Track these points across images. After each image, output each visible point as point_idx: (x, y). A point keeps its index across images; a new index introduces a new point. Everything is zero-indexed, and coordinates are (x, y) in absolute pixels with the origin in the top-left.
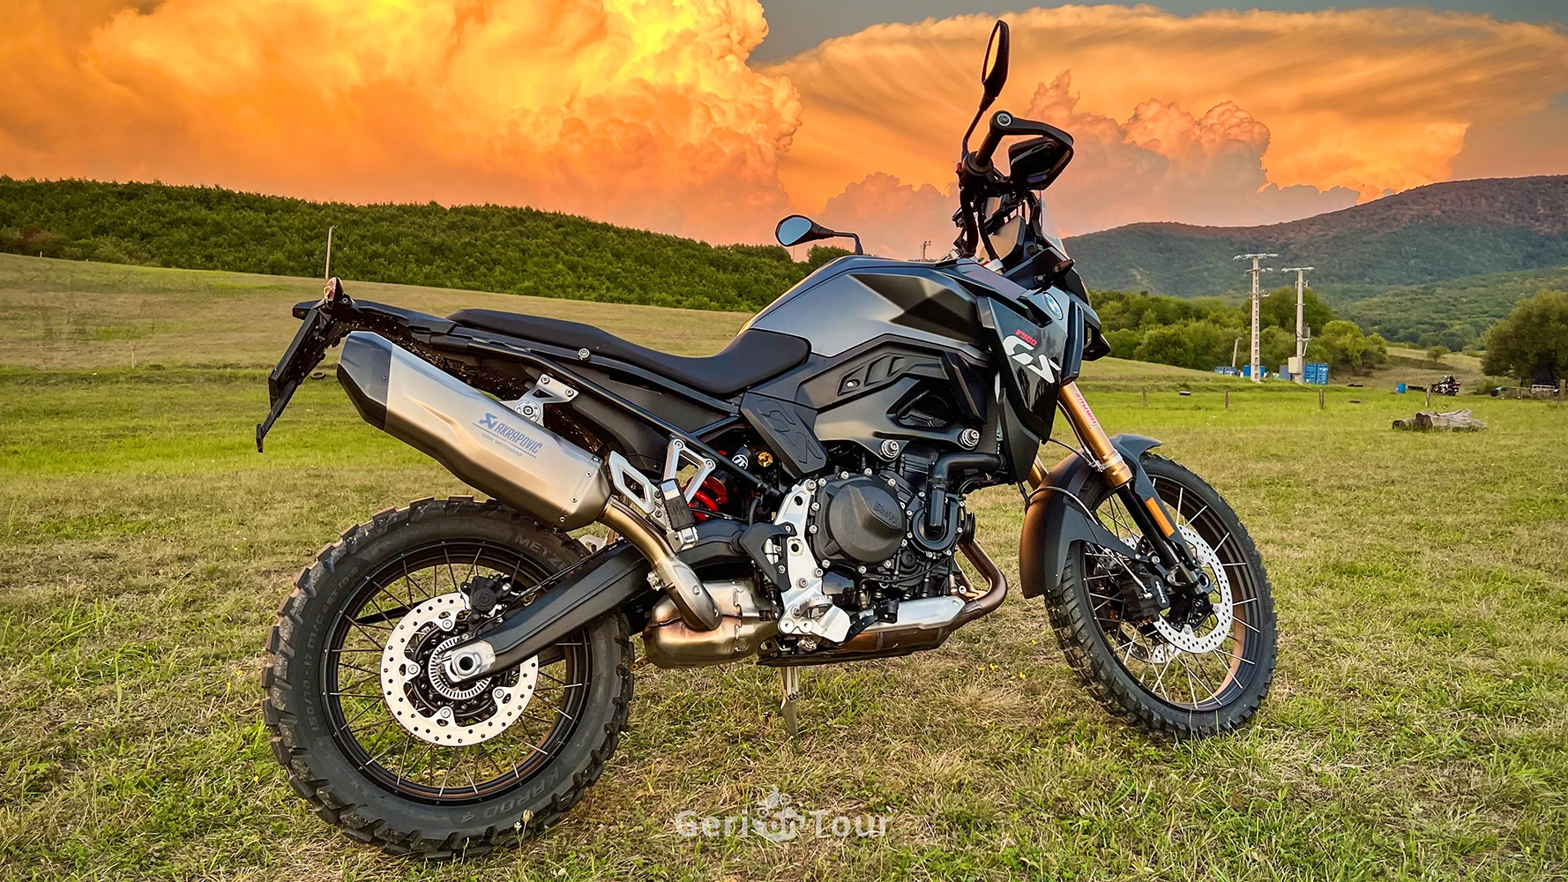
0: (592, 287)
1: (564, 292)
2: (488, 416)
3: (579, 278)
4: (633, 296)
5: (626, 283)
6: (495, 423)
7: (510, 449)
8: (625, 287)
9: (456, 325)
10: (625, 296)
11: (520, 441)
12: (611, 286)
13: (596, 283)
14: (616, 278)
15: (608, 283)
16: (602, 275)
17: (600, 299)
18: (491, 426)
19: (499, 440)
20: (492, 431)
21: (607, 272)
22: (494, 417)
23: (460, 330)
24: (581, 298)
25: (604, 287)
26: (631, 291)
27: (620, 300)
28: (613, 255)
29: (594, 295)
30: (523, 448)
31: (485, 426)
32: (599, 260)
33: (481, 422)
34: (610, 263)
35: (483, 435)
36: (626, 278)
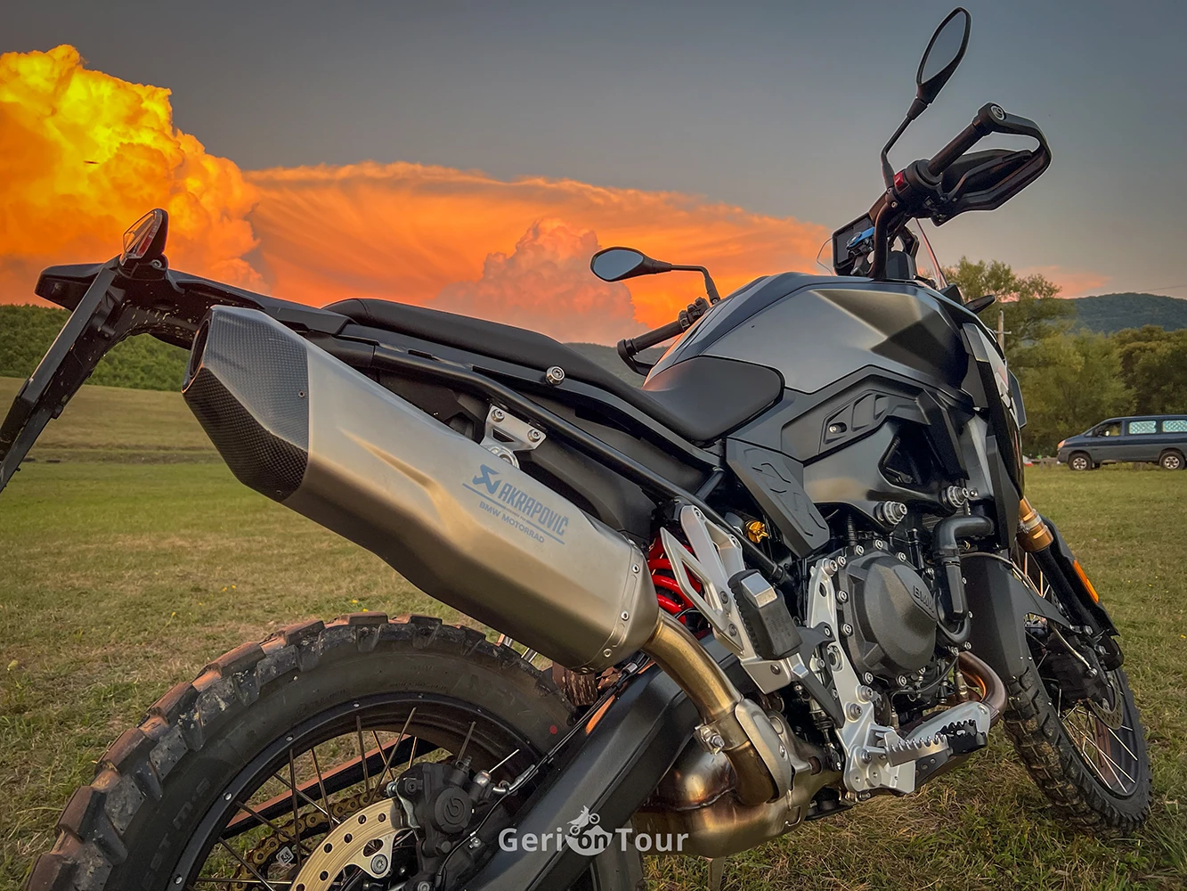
0: (127, 377)
1: (101, 381)
2: (484, 469)
3: (115, 369)
4: (166, 385)
5: (159, 374)
6: (498, 483)
7: (526, 530)
8: (158, 378)
9: (349, 322)
10: (158, 386)
11: (537, 515)
12: (145, 376)
13: (131, 374)
14: (150, 371)
15: (142, 374)
16: (137, 368)
17: (136, 386)
18: (492, 489)
19: (508, 514)
20: (495, 497)
21: (142, 365)
22: (494, 473)
23: (355, 330)
24: (117, 385)
25: (139, 377)
26: (165, 381)
27: (153, 388)
28: (148, 351)
29: (128, 384)
30: (541, 526)
31: (482, 488)
32: (134, 355)
33: (476, 481)
34: (144, 357)
35: (482, 505)
36: (159, 370)
